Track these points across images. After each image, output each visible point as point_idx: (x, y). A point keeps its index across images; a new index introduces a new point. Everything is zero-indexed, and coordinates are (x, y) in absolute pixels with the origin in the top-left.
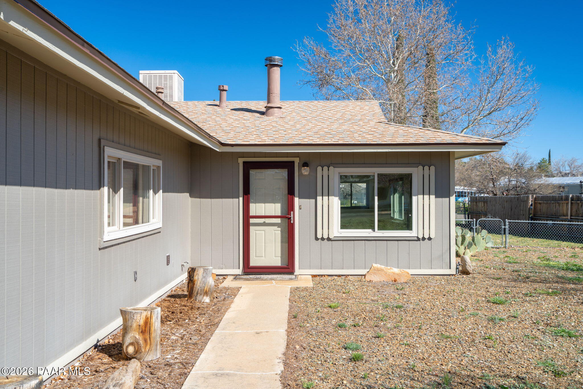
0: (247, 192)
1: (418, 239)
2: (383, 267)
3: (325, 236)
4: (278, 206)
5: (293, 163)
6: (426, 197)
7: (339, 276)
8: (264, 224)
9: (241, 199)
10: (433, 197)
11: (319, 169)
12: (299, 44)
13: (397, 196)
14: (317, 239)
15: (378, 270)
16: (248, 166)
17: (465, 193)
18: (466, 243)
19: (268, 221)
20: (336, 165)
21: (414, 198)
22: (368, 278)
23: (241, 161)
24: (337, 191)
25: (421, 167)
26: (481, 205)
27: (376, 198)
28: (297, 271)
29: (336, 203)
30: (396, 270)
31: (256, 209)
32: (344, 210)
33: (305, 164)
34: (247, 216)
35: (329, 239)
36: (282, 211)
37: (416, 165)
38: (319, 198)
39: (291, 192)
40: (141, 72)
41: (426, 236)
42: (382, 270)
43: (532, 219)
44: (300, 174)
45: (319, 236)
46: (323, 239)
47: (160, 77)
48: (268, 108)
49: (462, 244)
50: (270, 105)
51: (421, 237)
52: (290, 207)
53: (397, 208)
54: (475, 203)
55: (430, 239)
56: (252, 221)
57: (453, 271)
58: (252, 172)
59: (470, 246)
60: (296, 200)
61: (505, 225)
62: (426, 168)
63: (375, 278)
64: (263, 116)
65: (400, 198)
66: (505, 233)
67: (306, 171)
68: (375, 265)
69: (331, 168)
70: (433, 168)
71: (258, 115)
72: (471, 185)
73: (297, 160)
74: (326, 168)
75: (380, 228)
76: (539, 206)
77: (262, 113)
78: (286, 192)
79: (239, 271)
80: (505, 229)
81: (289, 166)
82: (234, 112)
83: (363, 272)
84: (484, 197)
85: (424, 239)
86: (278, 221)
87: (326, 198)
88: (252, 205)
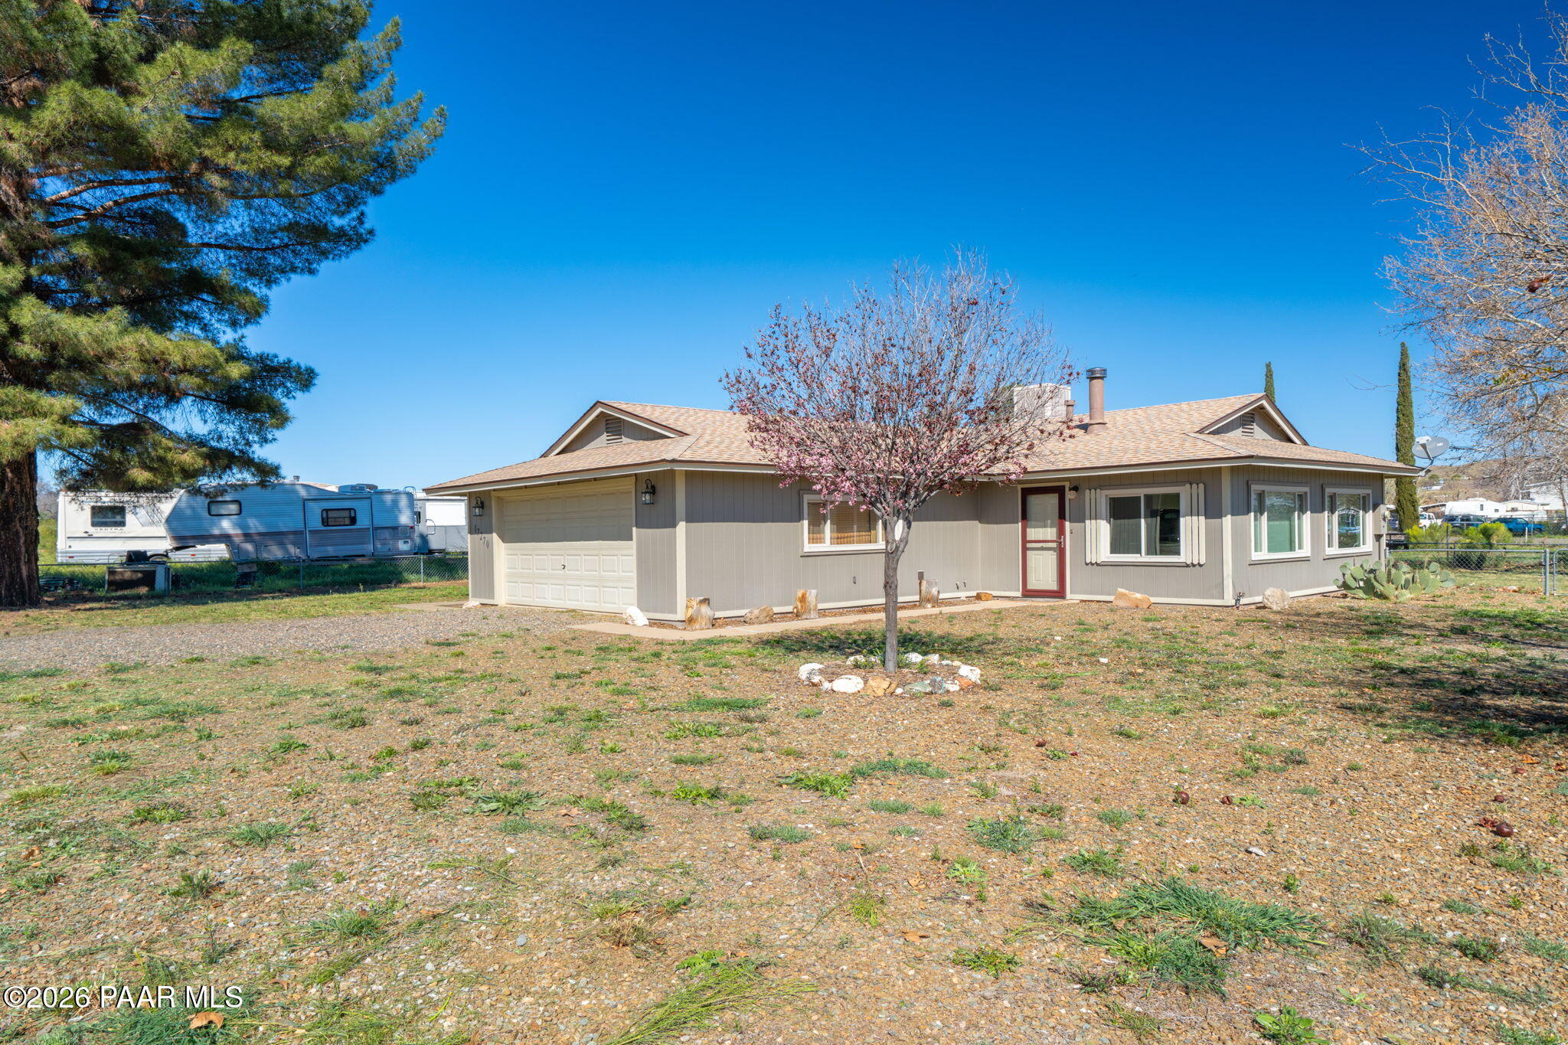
0: (1024, 517)
1: (1187, 566)
2: (1131, 592)
3: (1095, 562)
4: (1052, 530)
5: (1064, 487)
6: (1195, 518)
8: (1042, 549)
9: (1019, 524)
10: (1202, 518)
11: (1087, 492)
14: (1086, 564)
15: (1122, 595)
16: (1026, 492)
19: (1043, 545)
20: (1102, 487)
21: (1182, 520)
22: (1114, 603)
23: (1020, 487)
24: (1104, 515)
25: (1188, 486)
27: (1143, 520)
28: (1069, 595)
29: (1105, 527)
30: (1138, 596)
31: (1033, 533)
32: (1113, 534)
33: (1075, 488)
34: (1025, 541)
35: (1098, 564)
36: (1055, 537)
37: (1182, 483)
38: (1088, 522)
39: (1062, 516)
41: (1196, 563)
42: (1125, 595)
44: (1070, 498)
45: (1088, 561)
46: (1091, 564)
51: (1189, 563)
52: (1061, 532)
55: (1199, 566)
56: (1029, 545)
57: (1226, 601)
58: (1029, 498)
60: (1067, 524)
62: (1194, 486)
63: (1121, 603)
67: (1076, 494)
69: (1098, 490)
70: (1201, 486)
73: (1067, 485)
74: (1093, 490)
75: (1143, 553)
78: (1058, 516)
79: (1019, 594)
81: (1060, 491)
83: (1111, 597)
86: (1054, 545)
87: (1093, 521)
88: (1028, 530)
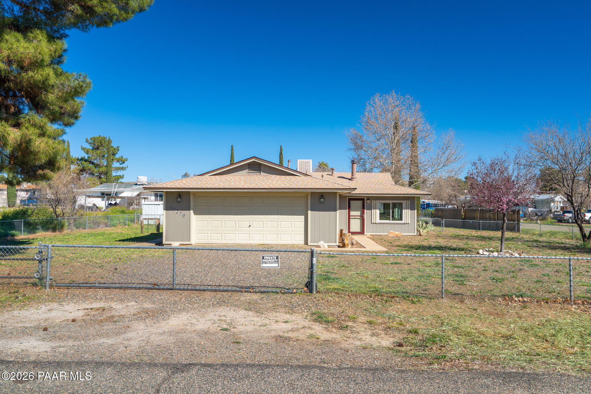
0: (349, 208)
1: (405, 224)
2: (393, 232)
3: (375, 222)
4: (359, 212)
5: (364, 199)
6: (407, 210)
7: (379, 235)
9: (347, 210)
10: (409, 210)
11: (373, 201)
12: (347, 130)
13: (396, 209)
14: (372, 223)
15: (392, 233)
16: (350, 200)
17: (438, 204)
18: (423, 227)
19: (356, 217)
21: (403, 210)
22: (389, 235)
23: (347, 198)
24: (378, 208)
25: (405, 201)
26: (440, 212)
27: (391, 210)
28: (365, 233)
29: (378, 212)
30: (397, 233)
31: (352, 213)
32: (380, 213)
33: (368, 199)
34: (349, 216)
35: (376, 223)
36: (360, 215)
37: (403, 200)
38: (373, 210)
39: (364, 208)
40: (298, 160)
41: (407, 223)
43: (463, 219)
44: (367, 202)
45: (373, 222)
46: (374, 223)
47: (306, 162)
48: (352, 178)
49: (422, 227)
50: (352, 177)
51: (405, 223)
52: (363, 213)
53: (397, 214)
54: (437, 212)
55: (408, 224)
56: (351, 217)
57: (416, 234)
58: (351, 201)
59: (425, 228)
60: (365, 210)
61: (443, 221)
62: (407, 201)
63: (391, 235)
64: (350, 181)
65: (398, 211)
66: (443, 226)
67: (369, 201)
68: (391, 231)
69: (377, 200)
70: (409, 201)
71: (348, 180)
72: (442, 200)
73: (365, 198)
74: (375, 200)
75: (392, 220)
76: (467, 213)
77: (350, 179)
78: (362, 208)
80: (443, 223)
81: (363, 200)
82: (339, 178)
83: (387, 234)
84: (442, 209)
85: (406, 224)
86: (359, 217)
87: (375, 210)
88: (351, 212)
